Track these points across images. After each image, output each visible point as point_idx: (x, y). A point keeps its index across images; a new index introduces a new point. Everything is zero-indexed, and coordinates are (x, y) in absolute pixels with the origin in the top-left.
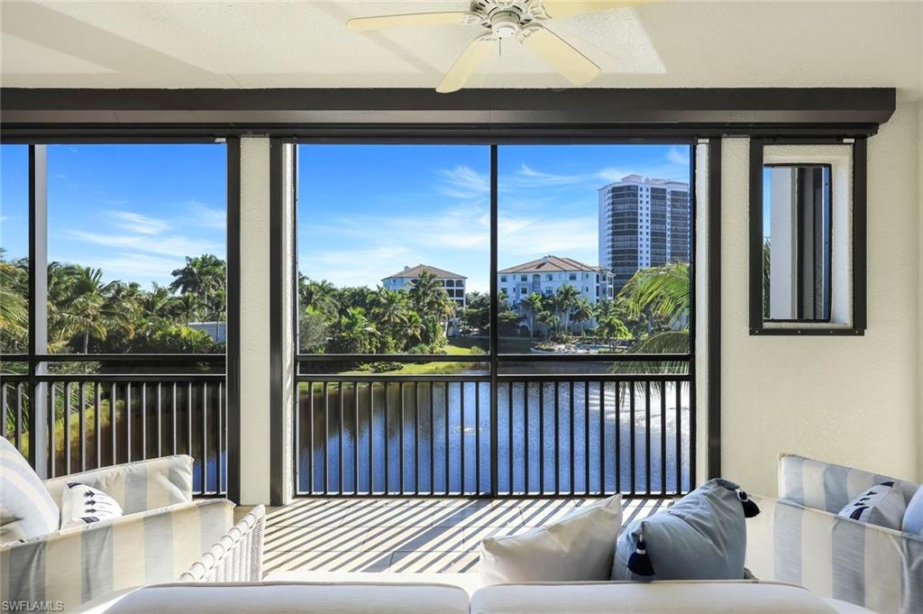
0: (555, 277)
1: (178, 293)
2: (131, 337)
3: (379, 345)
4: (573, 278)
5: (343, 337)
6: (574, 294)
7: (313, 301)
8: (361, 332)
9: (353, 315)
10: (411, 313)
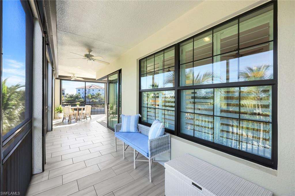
0: (95, 90)
4: (99, 90)
6: (100, 95)
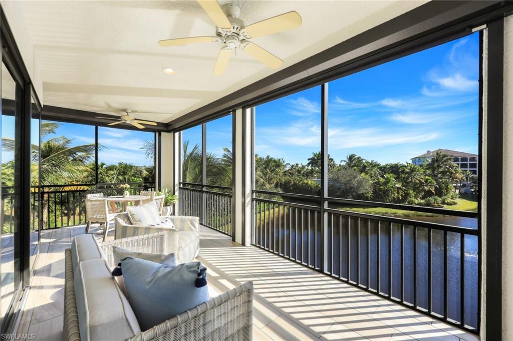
1: (310, 168)
2: (292, 183)
3: (404, 194)
5: (381, 188)
7: (366, 170)
8: (392, 187)
9: (387, 178)
10: (427, 177)
